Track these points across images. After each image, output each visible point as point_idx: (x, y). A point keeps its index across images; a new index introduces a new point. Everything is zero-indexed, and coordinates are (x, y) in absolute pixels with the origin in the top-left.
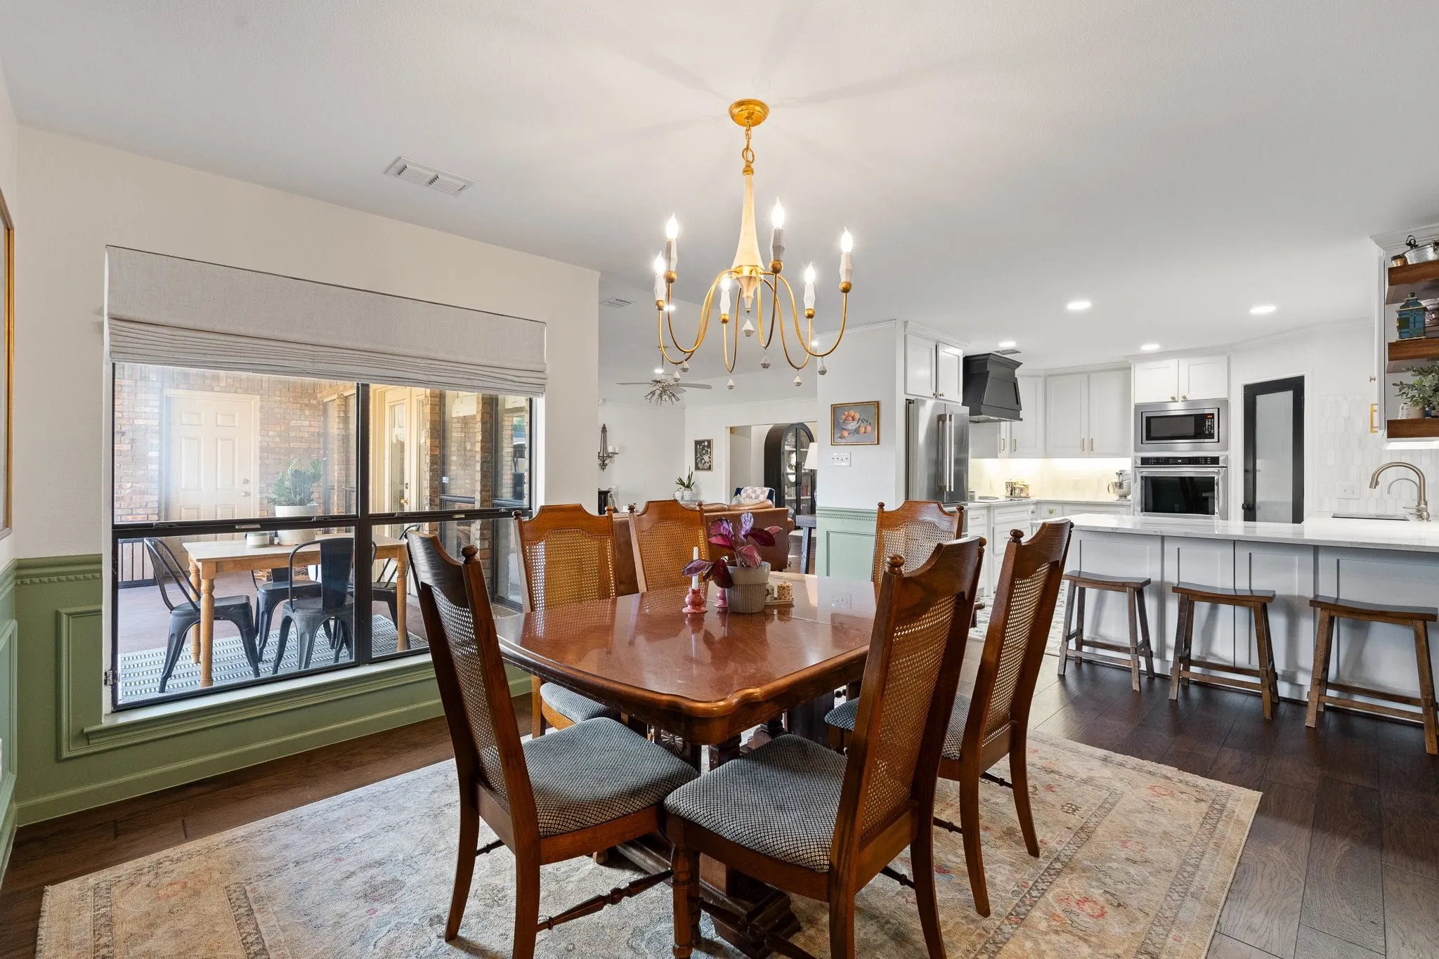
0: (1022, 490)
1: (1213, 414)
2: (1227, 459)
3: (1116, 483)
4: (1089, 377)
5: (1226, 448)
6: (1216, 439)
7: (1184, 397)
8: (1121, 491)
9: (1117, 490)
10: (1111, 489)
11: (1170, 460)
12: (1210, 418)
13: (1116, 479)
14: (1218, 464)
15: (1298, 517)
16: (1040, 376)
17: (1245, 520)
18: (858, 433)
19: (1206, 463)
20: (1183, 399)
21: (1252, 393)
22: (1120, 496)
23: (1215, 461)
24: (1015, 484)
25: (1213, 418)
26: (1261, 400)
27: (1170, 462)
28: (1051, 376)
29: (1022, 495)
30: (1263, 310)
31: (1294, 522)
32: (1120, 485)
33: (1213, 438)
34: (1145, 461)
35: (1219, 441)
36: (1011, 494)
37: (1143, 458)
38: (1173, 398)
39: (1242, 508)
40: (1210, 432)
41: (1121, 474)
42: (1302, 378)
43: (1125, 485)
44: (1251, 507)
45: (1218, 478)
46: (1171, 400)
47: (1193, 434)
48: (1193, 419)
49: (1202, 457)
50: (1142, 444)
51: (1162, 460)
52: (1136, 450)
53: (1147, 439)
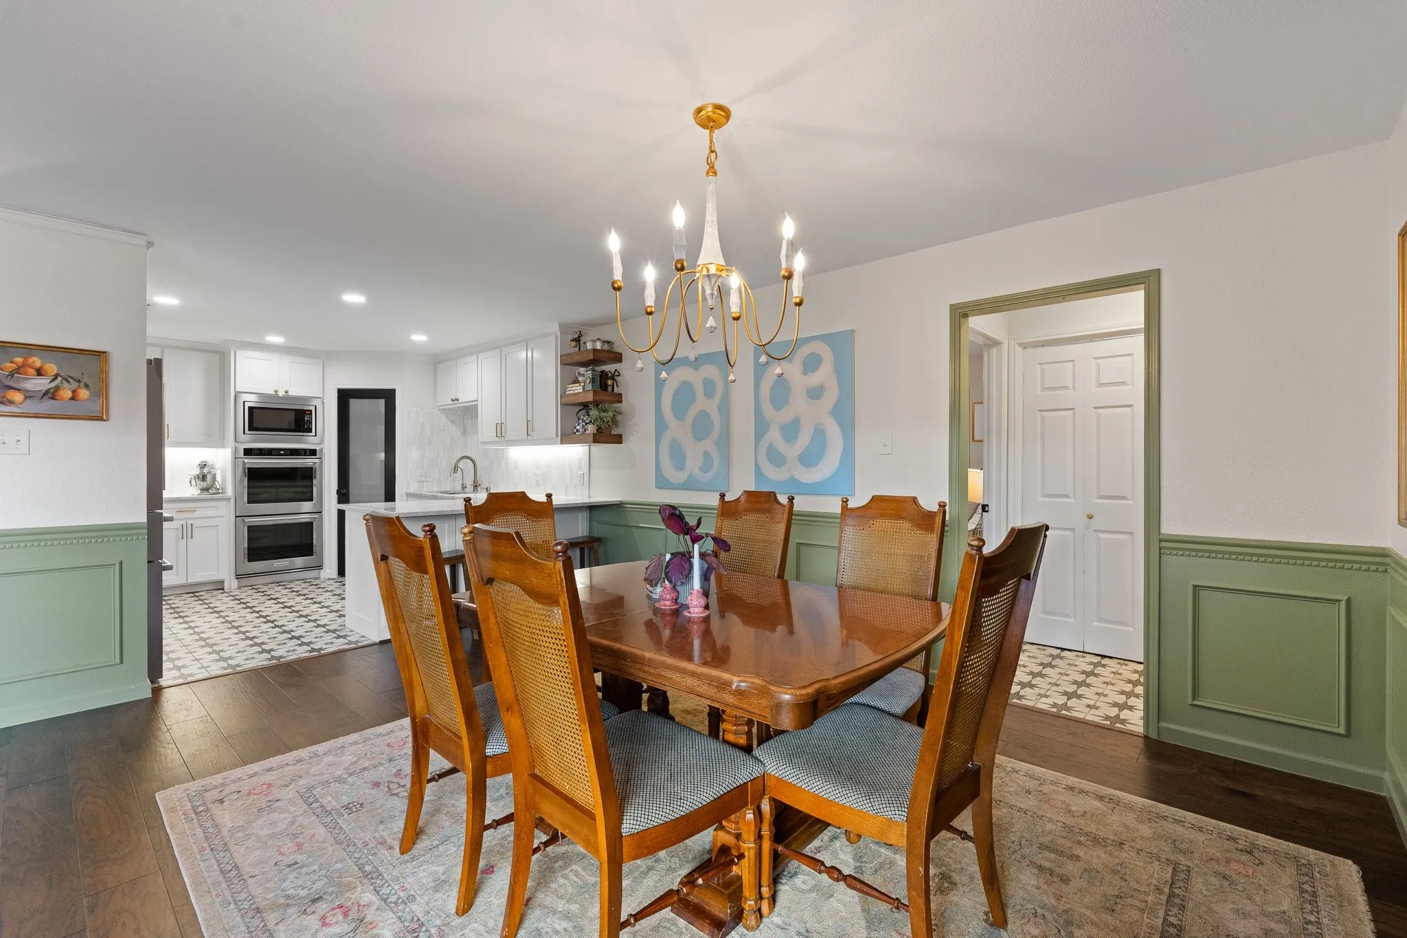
1: (311, 411)
2: (322, 450)
3: (198, 475)
5: (322, 442)
6: (313, 433)
8: (204, 484)
9: (200, 482)
10: (193, 482)
11: (273, 451)
12: (307, 414)
13: (197, 472)
14: (316, 455)
15: (390, 496)
17: (338, 503)
18: (53, 398)
19: (306, 455)
20: (284, 394)
21: (345, 397)
22: (202, 490)
23: (313, 453)
25: (311, 414)
26: (354, 404)
27: (273, 453)
30: (419, 338)
31: (386, 500)
32: (203, 478)
33: (311, 432)
34: (248, 452)
35: (316, 435)
37: (245, 449)
38: (276, 391)
39: (337, 494)
40: (309, 427)
41: (205, 465)
42: (394, 391)
43: (209, 477)
44: (345, 490)
45: (316, 468)
46: (273, 393)
47: (293, 427)
48: (293, 413)
49: (302, 449)
50: (244, 434)
51: (265, 451)
52: (237, 440)
53: (250, 430)
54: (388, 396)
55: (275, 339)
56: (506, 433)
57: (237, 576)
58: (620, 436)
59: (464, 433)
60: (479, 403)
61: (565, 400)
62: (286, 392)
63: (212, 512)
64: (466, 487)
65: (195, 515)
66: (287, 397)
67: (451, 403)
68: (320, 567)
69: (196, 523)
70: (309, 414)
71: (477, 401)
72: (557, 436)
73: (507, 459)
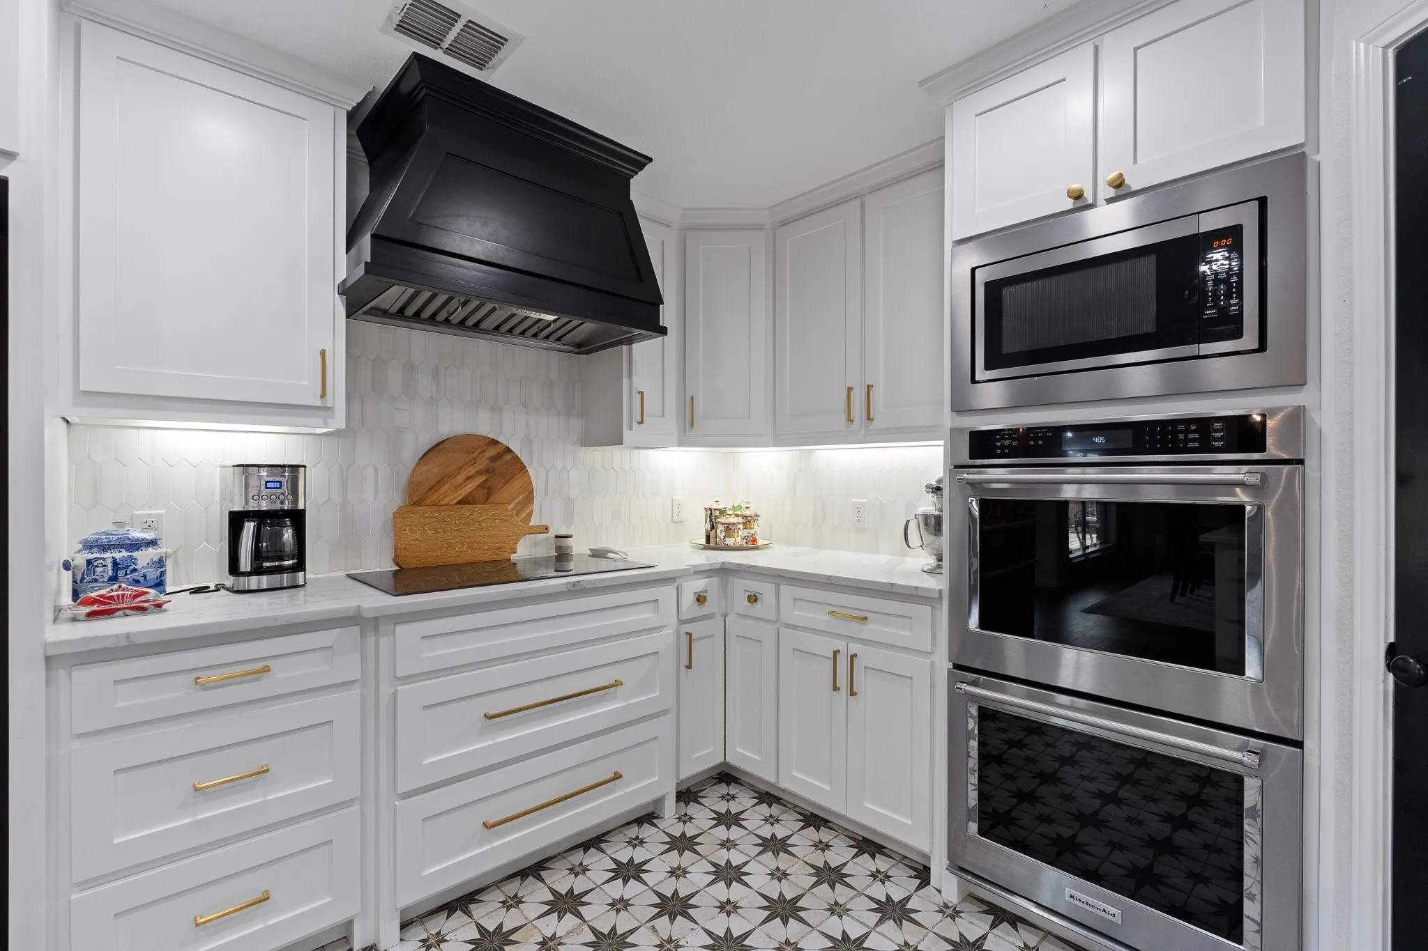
3: (925, 516)
6: (1249, 340)
7: (1118, 183)
12: (1225, 249)
14: (1262, 448)
16: (760, 228)
19: (1215, 448)
20: (1112, 193)
28: (784, 224)
29: (730, 541)
34: (983, 446)
35: (1262, 347)
37: (973, 436)
38: (1077, 195)
46: (1070, 205)
47: (1151, 327)
48: (1149, 262)
50: (973, 381)
51: (1036, 439)
52: (960, 406)
53: (988, 367)
57: (952, 867)
63: (900, 633)
69: (867, 656)
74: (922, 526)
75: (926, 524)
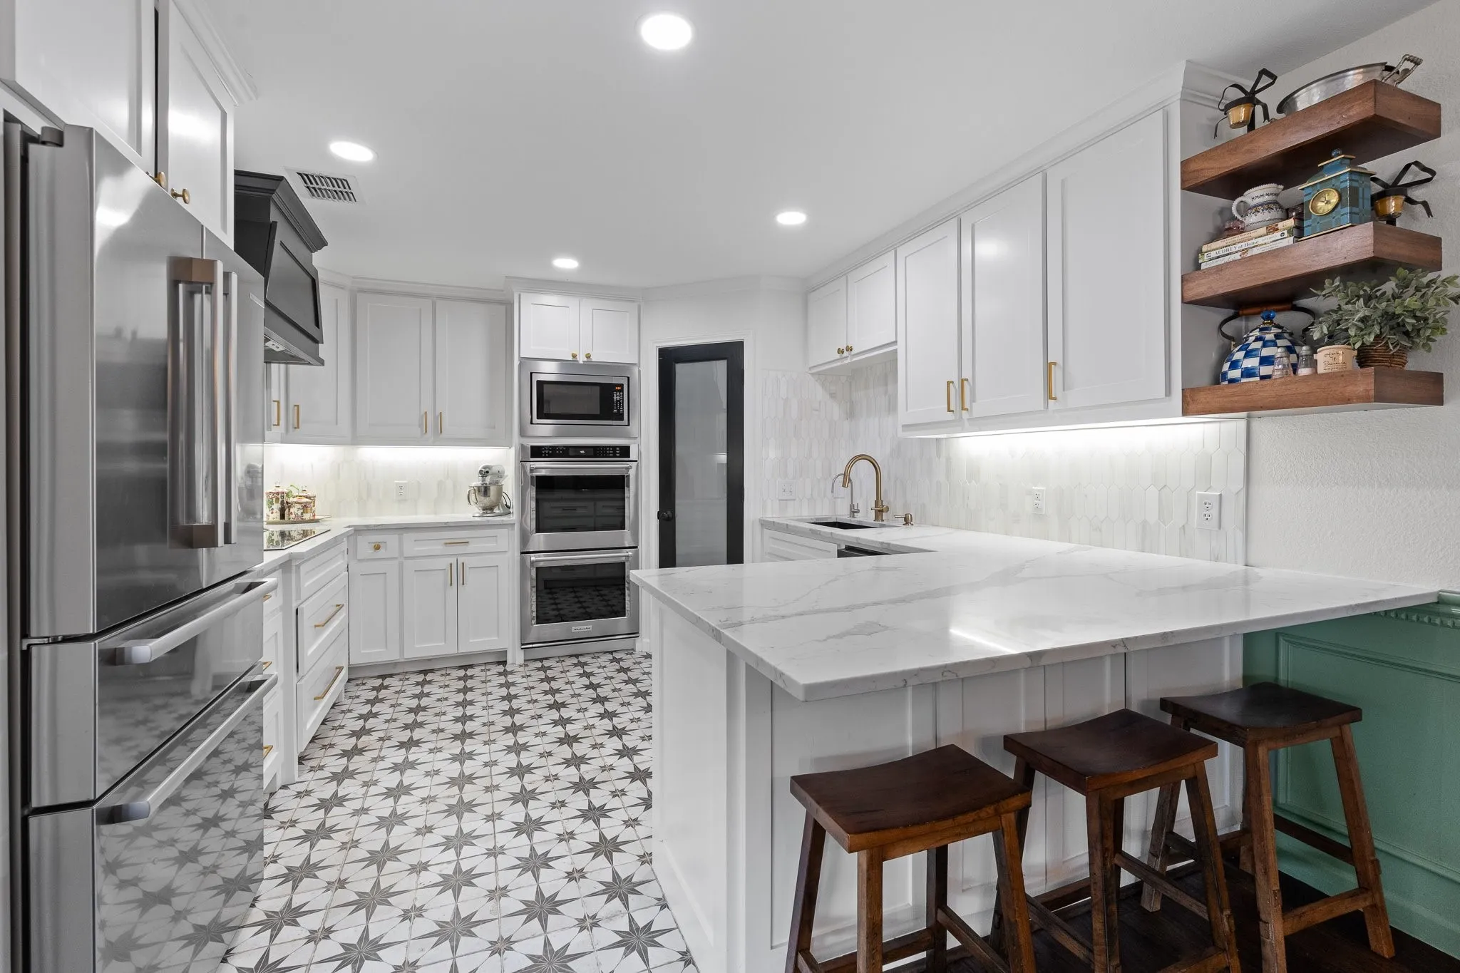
0: (305, 507)
1: (622, 385)
2: (637, 447)
3: (479, 488)
4: (434, 304)
5: (637, 434)
6: (625, 422)
8: (487, 501)
9: (481, 498)
10: (473, 497)
11: (570, 450)
12: (617, 391)
13: (477, 482)
14: (629, 457)
16: (343, 287)
19: (613, 456)
20: (585, 360)
21: (669, 359)
22: (484, 510)
23: (625, 451)
24: (287, 495)
25: (622, 390)
26: (683, 371)
27: (571, 454)
28: (363, 291)
32: (485, 491)
33: (622, 419)
34: (537, 452)
35: (629, 425)
36: (282, 516)
37: (532, 447)
38: (574, 356)
39: (658, 518)
40: (619, 410)
41: (487, 472)
42: (740, 345)
43: (493, 490)
44: (669, 513)
45: (628, 476)
46: (571, 358)
47: (598, 412)
48: (598, 388)
49: (609, 447)
50: (532, 423)
51: (559, 450)
52: (523, 433)
53: (539, 417)
54: (731, 354)
55: (566, 264)
56: (973, 400)
57: (523, 644)
58: (1437, 379)
59: (851, 414)
60: (900, 347)
61: (1204, 288)
62: (588, 356)
63: (490, 546)
64: (858, 512)
65: (471, 548)
66: (590, 365)
67: (838, 356)
68: (634, 634)
69: (470, 562)
70: (620, 391)
71: (895, 342)
72: (1168, 392)
73: (948, 459)
74: (477, 492)
75: (479, 491)
